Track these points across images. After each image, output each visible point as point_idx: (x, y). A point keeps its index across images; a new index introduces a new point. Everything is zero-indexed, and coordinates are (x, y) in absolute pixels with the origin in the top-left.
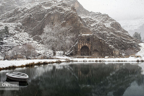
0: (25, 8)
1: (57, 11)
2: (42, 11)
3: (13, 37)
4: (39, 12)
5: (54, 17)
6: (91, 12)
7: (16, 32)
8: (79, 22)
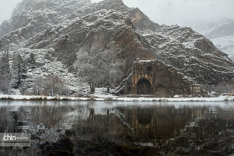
0: (61, 27)
1: (104, 27)
2: (83, 29)
3: (41, 69)
4: (78, 32)
5: (99, 37)
6: (162, 26)
7: (46, 61)
8: (136, 41)
